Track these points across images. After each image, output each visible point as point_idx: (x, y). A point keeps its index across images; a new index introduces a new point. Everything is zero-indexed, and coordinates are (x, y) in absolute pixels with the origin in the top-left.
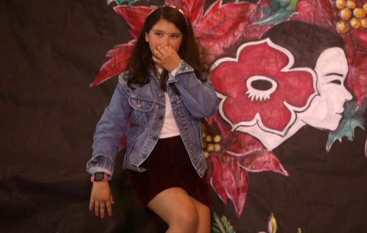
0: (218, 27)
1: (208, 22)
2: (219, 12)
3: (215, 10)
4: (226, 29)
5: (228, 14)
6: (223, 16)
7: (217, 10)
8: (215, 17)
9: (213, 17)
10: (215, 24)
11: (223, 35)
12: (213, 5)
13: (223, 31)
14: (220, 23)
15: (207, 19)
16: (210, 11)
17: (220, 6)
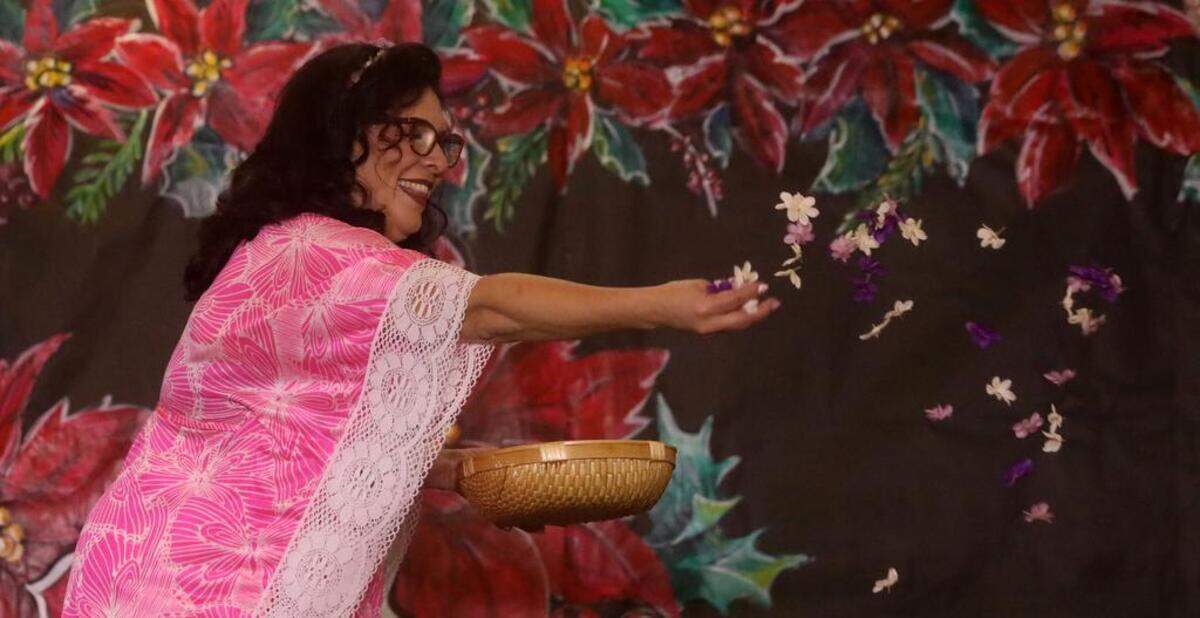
0: (59, 471)
1: (34, 461)
2: (61, 435)
3: (50, 429)
4: (82, 475)
5: (84, 439)
6: (71, 443)
7: (57, 429)
8: (52, 448)
9: (46, 449)
10: (53, 466)
11: (74, 493)
12: (45, 418)
13: (75, 481)
14: (67, 461)
15: (32, 453)
16: (40, 433)
17: (64, 418)
